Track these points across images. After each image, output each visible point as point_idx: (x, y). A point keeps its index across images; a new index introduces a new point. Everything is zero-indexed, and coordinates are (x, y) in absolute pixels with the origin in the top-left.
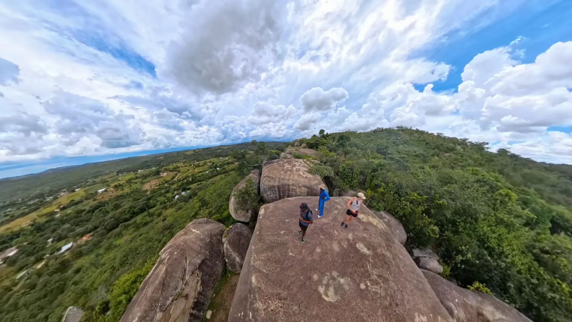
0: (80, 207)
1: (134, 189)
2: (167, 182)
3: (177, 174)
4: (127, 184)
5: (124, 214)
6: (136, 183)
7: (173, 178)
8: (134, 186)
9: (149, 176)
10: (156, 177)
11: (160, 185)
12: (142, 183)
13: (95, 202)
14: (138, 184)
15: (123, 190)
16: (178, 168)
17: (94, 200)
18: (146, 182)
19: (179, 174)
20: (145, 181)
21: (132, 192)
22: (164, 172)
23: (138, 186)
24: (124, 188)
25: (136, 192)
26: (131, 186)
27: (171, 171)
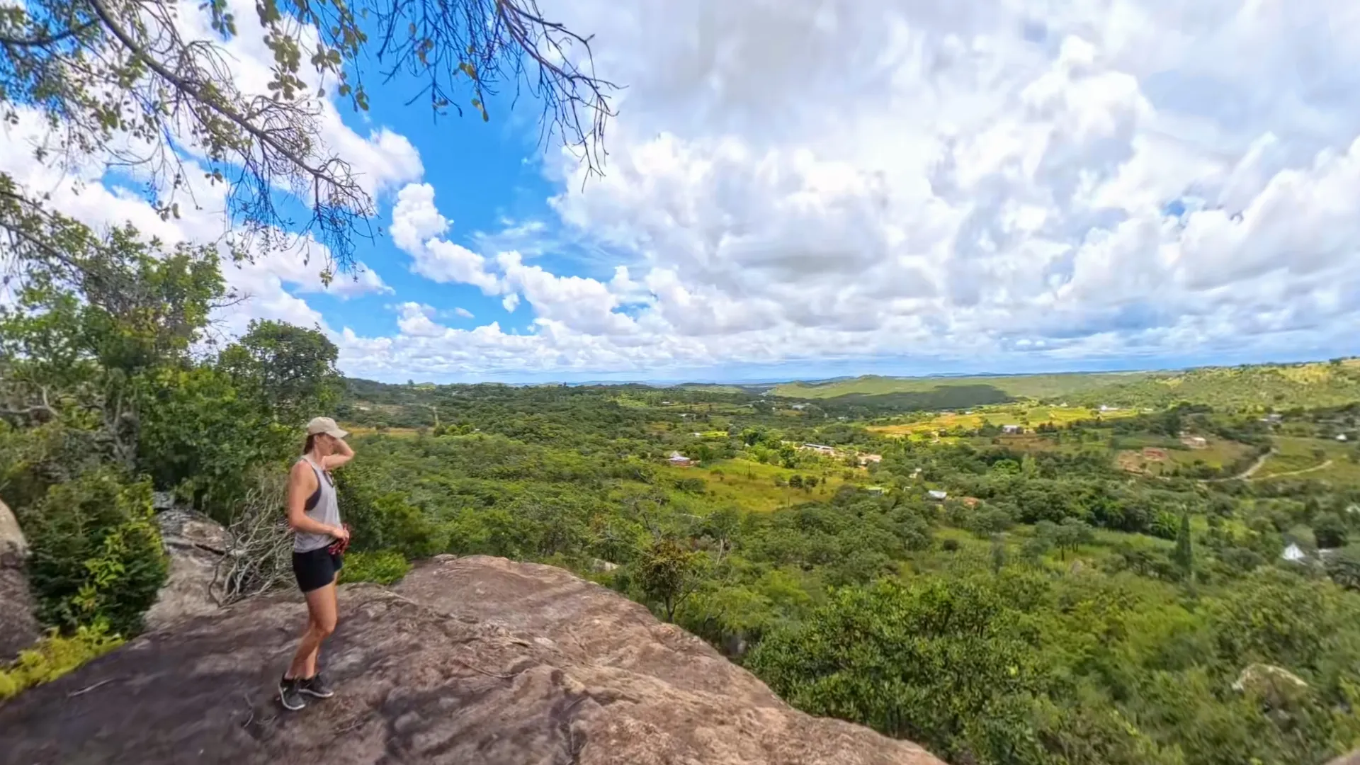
0: (968, 443)
1: (1088, 453)
2: (1206, 474)
3: (1255, 459)
4: (1069, 433)
5: (1075, 498)
6: (1096, 438)
7: (1235, 469)
8: (1087, 445)
9: (1139, 428)
10: (1161, 440)
11: (1176, 474)
12: (1114, 445)
13: (995, 446)
14: (1100, 443)
15: (1057, 443)
16: (1257, 430)
17: (993, 442)
18: (1126, 448)
19: (1262, 460)
20: (1124, 441)
21: (1081, 459)
22: (1193, 432)
23: (1101, 448)
24: (1063, 441)
25: (1094, 462)
26: (1080, 441)
27: (1225, 435)
